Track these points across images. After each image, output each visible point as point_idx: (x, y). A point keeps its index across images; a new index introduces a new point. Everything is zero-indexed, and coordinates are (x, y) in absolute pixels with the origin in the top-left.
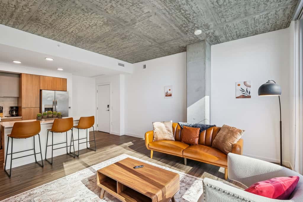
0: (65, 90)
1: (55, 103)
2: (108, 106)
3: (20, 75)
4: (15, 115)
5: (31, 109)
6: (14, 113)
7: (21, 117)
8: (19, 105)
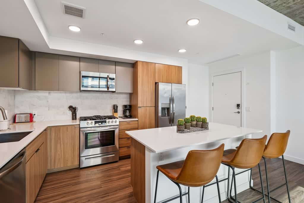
0: (179, 82)
1: (172, 100)
2: (238, 106)
3: (134, 65)
4: (129, 116)
5: (147, 108)
6: (128, 114)
7: (137, 119)
8: (133, 103)
